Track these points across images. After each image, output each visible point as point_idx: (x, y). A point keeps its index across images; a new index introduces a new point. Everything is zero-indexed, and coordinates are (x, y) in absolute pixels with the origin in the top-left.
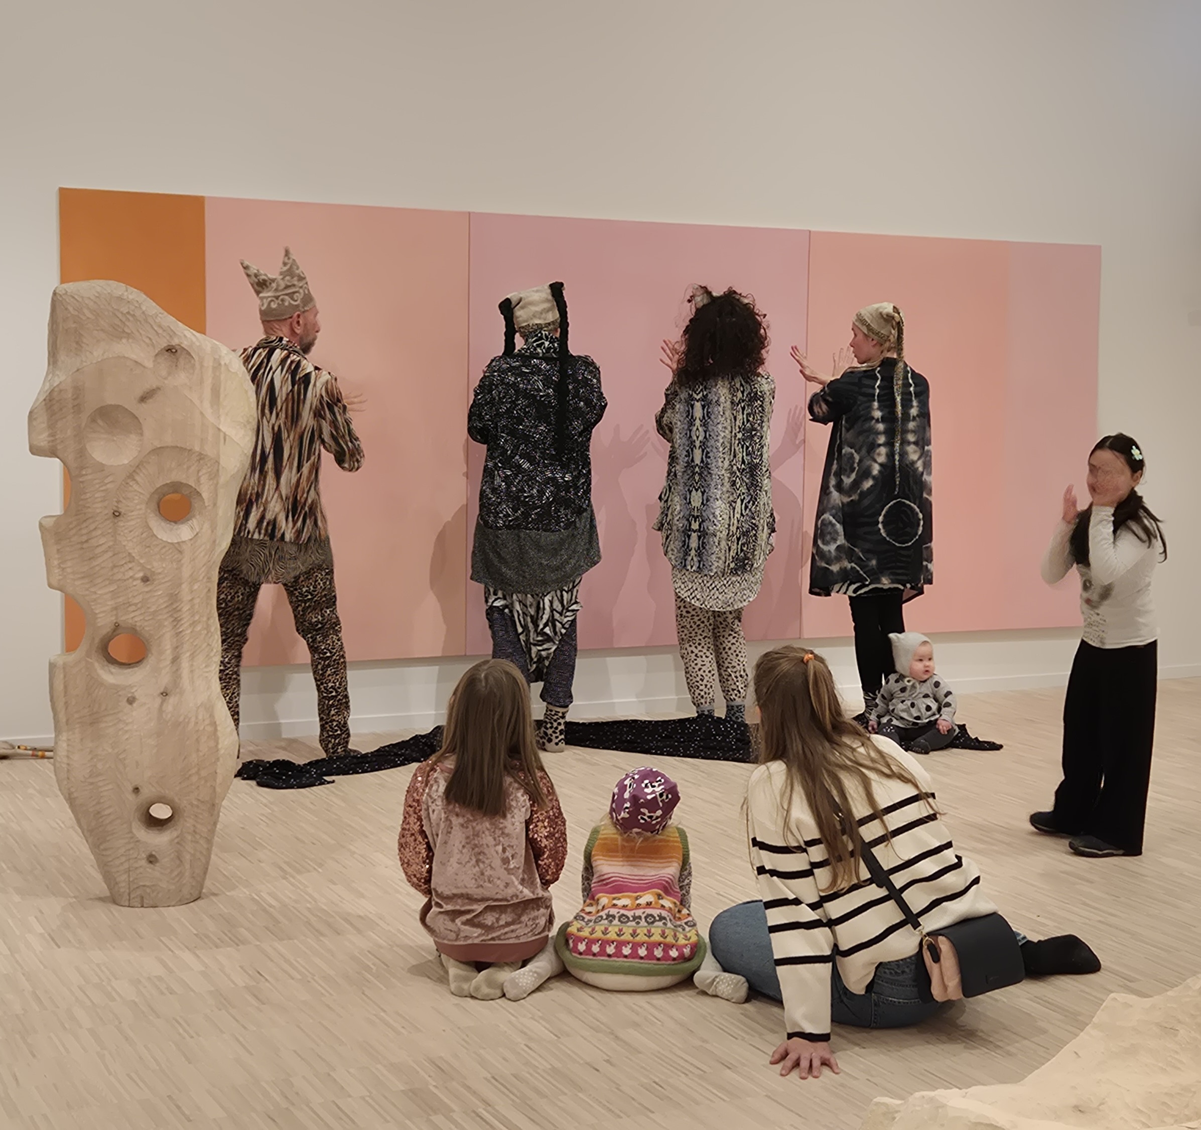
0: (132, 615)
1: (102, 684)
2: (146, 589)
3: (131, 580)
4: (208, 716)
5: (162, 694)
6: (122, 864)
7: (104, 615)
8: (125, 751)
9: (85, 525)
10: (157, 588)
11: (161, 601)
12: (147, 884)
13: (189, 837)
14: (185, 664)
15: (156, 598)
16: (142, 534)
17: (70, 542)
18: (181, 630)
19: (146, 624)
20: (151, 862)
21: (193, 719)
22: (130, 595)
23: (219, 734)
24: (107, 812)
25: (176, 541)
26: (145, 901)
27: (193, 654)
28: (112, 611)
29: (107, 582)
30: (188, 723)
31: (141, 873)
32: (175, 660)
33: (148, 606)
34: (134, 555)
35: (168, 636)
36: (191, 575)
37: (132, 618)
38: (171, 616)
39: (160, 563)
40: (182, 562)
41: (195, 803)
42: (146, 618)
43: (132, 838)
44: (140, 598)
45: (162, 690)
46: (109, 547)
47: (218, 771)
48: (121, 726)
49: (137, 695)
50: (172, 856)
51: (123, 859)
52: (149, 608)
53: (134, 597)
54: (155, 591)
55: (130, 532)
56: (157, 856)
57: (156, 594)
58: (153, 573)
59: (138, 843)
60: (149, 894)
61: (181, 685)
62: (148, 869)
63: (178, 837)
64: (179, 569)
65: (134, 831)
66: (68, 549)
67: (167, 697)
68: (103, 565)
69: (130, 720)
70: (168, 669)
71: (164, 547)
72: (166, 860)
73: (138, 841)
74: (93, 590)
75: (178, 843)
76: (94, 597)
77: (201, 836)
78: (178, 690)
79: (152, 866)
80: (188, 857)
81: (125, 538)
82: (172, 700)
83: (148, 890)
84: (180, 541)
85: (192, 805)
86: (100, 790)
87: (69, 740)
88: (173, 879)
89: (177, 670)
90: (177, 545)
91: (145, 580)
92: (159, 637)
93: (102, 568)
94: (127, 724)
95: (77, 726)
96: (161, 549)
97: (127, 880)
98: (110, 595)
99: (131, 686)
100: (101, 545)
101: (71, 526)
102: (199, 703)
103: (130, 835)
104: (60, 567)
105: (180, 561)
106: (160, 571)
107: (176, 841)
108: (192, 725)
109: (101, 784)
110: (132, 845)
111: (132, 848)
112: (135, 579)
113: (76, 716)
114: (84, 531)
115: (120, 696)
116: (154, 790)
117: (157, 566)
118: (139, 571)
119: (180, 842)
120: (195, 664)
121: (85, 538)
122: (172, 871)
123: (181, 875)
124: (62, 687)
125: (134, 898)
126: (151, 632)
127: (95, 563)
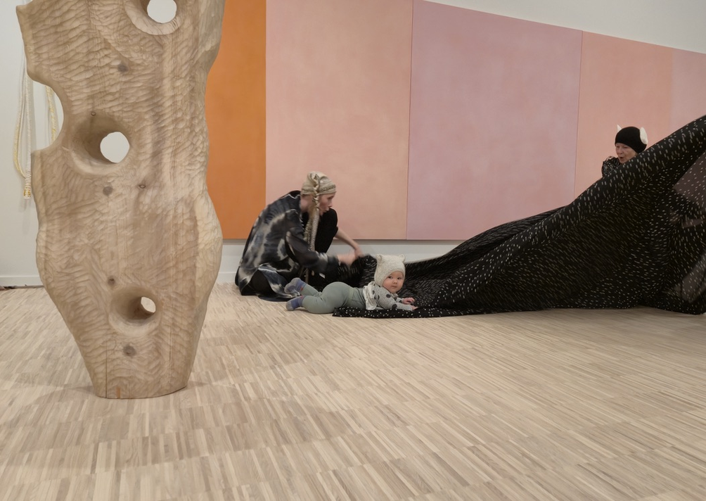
0: (110, 105)
1: (78, 174)
2: (124, 79)
3: (107, 69)
4: (188, 210)
5: (140, 186)
6: (100, 355)
7: (80, 103)
8: (100, 241)
9: (57, 7)
10: (136, 80)
11: (141, 93)
12: (125, 375)
13: (168, 330)
14: (167, 159)
15: (135, 90)
16: (119, 22)
17: (44, 25)
18: (163, 125)
19: (124, 115)
20: (128, 354)
21: (172, 213)
22: (107, 84)
23: (200, 229)
24: (83, 304)
25: (157, 34)
26: (121, 392)
27: (176, 150)
28: (88, 99)
29: (82, 69)
30: (166, 216)
31: (118, 365)
32: (157, 154)
33: (128, 96)
34: (110, 41)
35: (149, 129)
36: (173, 71)
37: (110, 107)
38: (152, 110)
39: (140, 54)
40: (163, 56)
41: (173, 296)
42: (125, 110)
43: (109, 329)
44: (118, 87)
45: (140, 182)
46: (84, 31)
47: (198, 265)
48: (97, 216)
49: (114, 185)
50: (150, 348)
51: (101, 350)
52: (127, 99)
53: (112, 85)
54: (134, 82)
55: (107, 17)
56: (135, 348)
57: (136, 85)
58: (132, 64)
59: (115, 335)
60: (126, 385)
61: (161, 179)
62: (125, 361)
63: (156, 329)
64: (160, 63)
65: (111, 322)
66: (43, 34)
67: (145, 190)
68: (78, 51)
69: (105, 211)
70: (148, 162)
71: (144, 38)
72: (145, 351)
73: (115, 333)
74: (68, 76)
75: (156, 335)
76: (69, 83)
77: (181, 329)
78: (157, 184)
79: (129, 357)
80: (167, 349)
81: (100, 24)
82: (150, 193)
83: (125, 382)
84: (160, 34)
85: (170, 298)
86: (77, 280)
87: (48, 231)
88: (152, 371)
89: (158, 164)
90: (157, 38)
91: (123, 69)
92: (140, 130)
93: (78, 53)
94: (103, 214)
95: (56, 217)
96: (141, 40)
97: (105, 371)
98: (85, 83)
99: (107, 177)
100: (75, 29)
101: (44, 8)
102: (179, 197)
103: (107, 327)
104: (35, 54)
105: (162, 55)
106: (139, 62)
107: (154, 333)
108: (170, 218)
109: (77, 275)
110: (109, 337)
111: (110, 340)
112: (113, 68)
113: (54, 206)
114: (57, 14)
115: (96, 186)
116: (129, 281)
117: (136, 57)
118: (116, 59)
119: (159, 333)
120: (178, 160)
121: (58, 21)
122: (150, 363)
123: (159, 366)
124: (39, 177)
125: (110, 389)
126: (130, 124)
127: (69, 48)
